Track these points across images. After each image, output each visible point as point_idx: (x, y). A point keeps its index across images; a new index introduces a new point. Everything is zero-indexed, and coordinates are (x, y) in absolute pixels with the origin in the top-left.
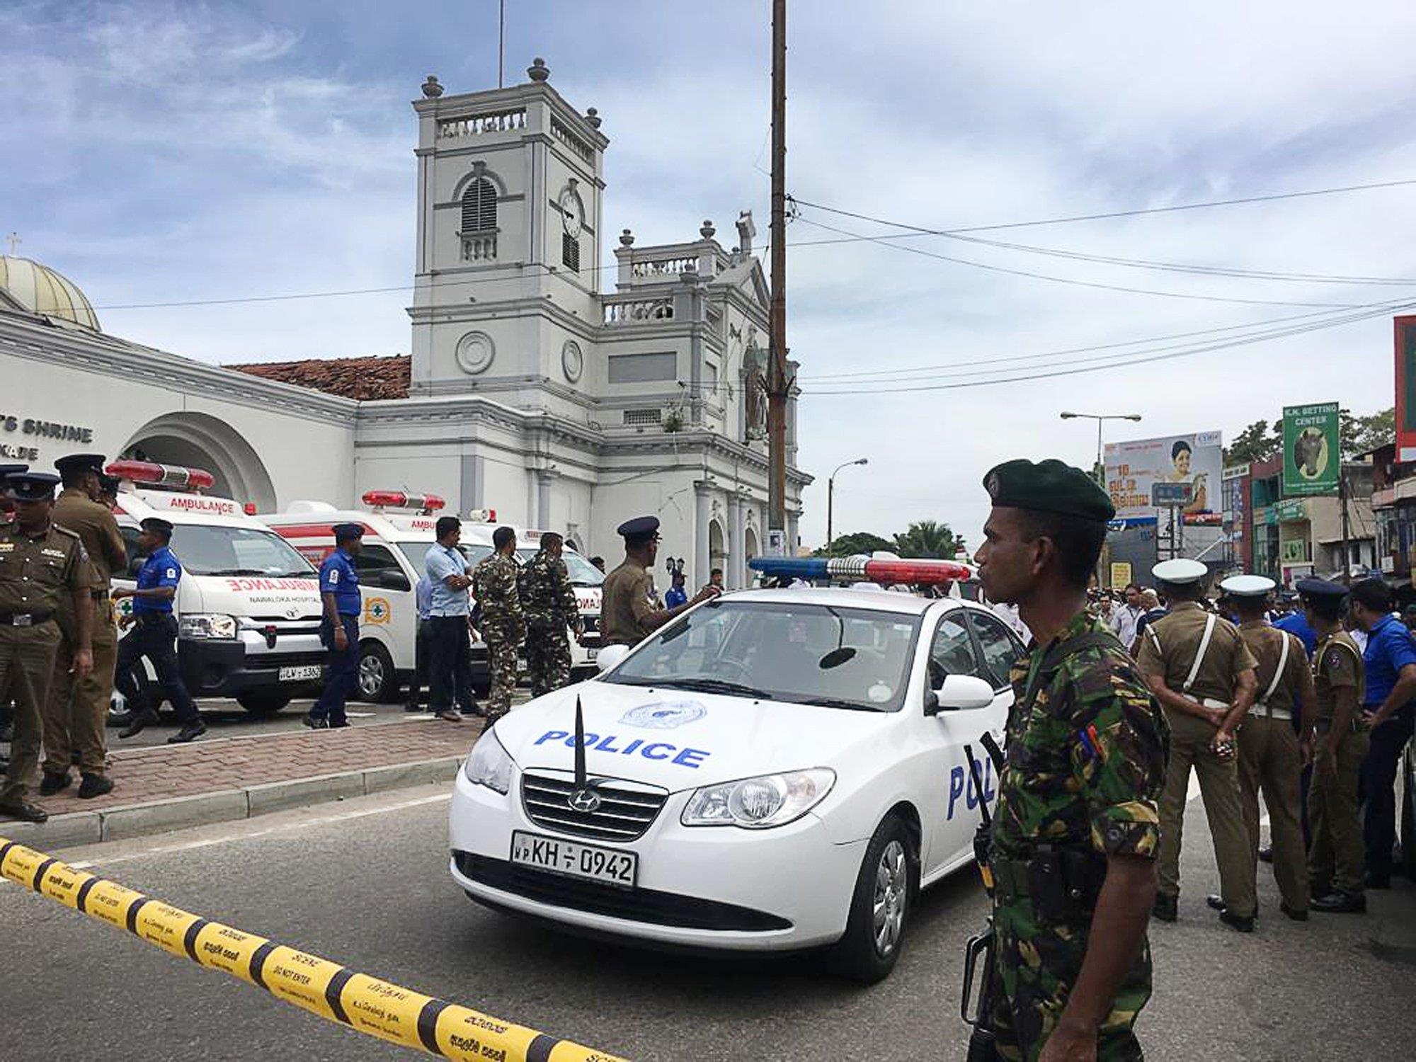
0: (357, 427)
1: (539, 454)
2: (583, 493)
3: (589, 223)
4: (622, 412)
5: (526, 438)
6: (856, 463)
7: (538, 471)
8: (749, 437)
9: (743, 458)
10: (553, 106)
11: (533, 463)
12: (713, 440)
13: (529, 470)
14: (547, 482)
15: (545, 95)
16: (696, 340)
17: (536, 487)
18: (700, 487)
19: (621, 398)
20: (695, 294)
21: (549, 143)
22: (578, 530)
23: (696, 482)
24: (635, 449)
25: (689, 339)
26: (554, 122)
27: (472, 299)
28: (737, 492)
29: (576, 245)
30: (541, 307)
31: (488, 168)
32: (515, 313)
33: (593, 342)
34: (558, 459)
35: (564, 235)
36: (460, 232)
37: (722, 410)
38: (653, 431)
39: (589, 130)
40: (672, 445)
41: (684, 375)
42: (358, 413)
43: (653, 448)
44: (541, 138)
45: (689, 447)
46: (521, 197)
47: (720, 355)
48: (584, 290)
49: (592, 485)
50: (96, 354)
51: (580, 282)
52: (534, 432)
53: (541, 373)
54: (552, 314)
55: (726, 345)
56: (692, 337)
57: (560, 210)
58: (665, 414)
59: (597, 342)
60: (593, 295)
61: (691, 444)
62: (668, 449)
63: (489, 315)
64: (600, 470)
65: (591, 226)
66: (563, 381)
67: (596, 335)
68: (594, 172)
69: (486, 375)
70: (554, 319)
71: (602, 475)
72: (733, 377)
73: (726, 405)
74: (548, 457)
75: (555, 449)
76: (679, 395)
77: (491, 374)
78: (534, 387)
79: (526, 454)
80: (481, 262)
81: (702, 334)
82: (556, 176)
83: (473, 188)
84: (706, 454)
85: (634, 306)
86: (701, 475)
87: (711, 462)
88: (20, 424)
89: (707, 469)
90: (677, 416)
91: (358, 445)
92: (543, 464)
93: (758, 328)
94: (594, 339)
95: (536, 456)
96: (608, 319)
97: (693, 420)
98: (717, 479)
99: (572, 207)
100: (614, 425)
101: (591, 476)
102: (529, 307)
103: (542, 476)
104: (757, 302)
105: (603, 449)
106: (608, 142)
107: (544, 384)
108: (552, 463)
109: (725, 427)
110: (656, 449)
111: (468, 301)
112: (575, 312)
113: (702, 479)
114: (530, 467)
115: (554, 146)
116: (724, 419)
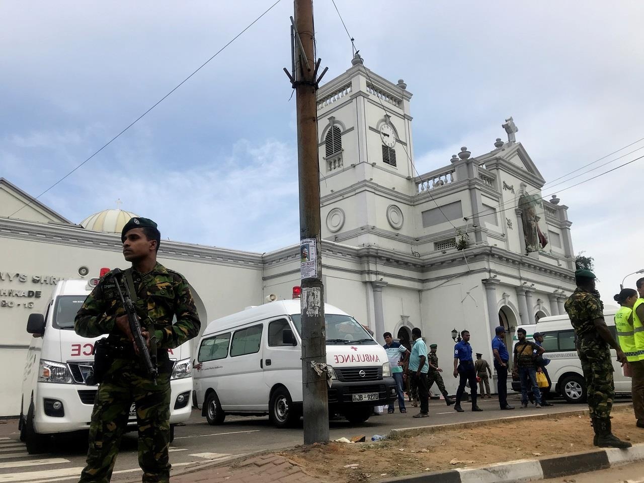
0: (264, 269)
1: (369, 272)
2: (414, 297)
3: (402, 139)
4: (433, 243)
5: (361, 263)
6: (637, 273)
7: (371, 283)
8: (528, 251)
9: (523, 264)
10: (368, 77)
11: (367, 278)
12: (491, 251)
13: (365, 283)
14: (378, 289)
15: (361, 71)
16: (473, 191)
17: (371, 293)
18: (487, 283)
19: (430, 236)
20: (468, 163)
21: (365, 96)
22: (410, 320)
23: (483, 280)
24: (442, 264)
25: (467, 191)
26: (368, 85)
27: (332, 191)
28: (521, 287)
29: (394, 151)
30: (366, 185)
31: (336, 119)
32: (354, 193)
33: (411, 205)
34: (385, 275)
35: (383, 146)
36: (325, 157)
37: (503, 235)
38: (452, 251)
39: (399, 91)
40: (463, 258)
41: (467, 213)
42: (263, 261)
43: (453, 262)
44: (360, 93)
45: (476, 257)
46: (352, 129)
47: (498, 202)
48: (402, 177)
49: (420, 291)
50: (82, 237)
51: (398, 172)
52: (365, 259)
53: (369, 224)
54: (375, 189)
55: (501, 195)
56: (470, 189)
57: (379, 132)
58: (458, 239)
59: (414, 206)
60: (409, 179)
61: (476, 255)
62: (462, 261)
63: (341, 198)
64: (423, 281)
65: (404, 141)
66: (388, 228)
67: (412, 201)
68: (404, 112)
69: (341, 232)
70: (377, 192)
71: (425, 284)
72: (511, 215)
73: (506, 231)
74: (377, 273)
75: (381, 268)
76: (465, 227)
77: (344, 230)
78: (365, 233)
79: (361, 273)
80: (338, 169)
81: (476, 186)
82: (373, 114)
83: (330, 132)
84: (488, 261)
85: (434, 181)
86: (486, 276)
87: (493, 266)
88: (29, 280)
89: (490, 271)
90: (464, 239)
91: (264, 279)
92: (373, 278)
93: (527, 184)
94: (412, 204)
95: (368, 274)
96: (420, 191)
97: (477, 241)
98: (499, 277)
99: (388, 130)
100: (428, 251)
101: (417, 285)
102: (360, 188)
103: (375, 286)
104: (525, 169)
105: (423, 267)
106: (412, 95)
107: (372, 230)
108: (380, 277)
109: (508, 245)
110: (455, 262)
111: (331, 193)
112: (394, 188)
113: (488, 277)
114: (364, 280)
115: (369, 97)
116: (506, 240)
